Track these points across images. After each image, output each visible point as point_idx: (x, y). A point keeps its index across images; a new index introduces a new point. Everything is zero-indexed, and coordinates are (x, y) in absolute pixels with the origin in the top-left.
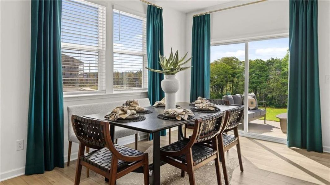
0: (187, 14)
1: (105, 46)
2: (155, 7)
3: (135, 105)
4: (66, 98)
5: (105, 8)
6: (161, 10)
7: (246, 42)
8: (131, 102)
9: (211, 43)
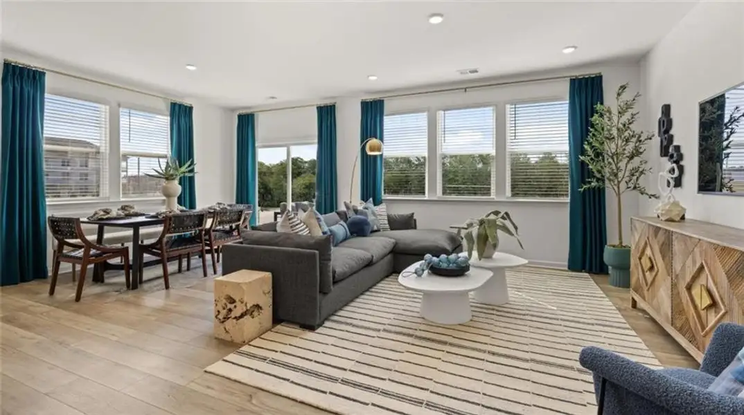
0: (233, 110)
1: (108, 148)
2: (180, 106)
3: (130, 209)
4: (50, 205)
5: (108, 107)
6: (191, 108)
7: (288, 146)
8: (127, 206)
9: (256, 145)
